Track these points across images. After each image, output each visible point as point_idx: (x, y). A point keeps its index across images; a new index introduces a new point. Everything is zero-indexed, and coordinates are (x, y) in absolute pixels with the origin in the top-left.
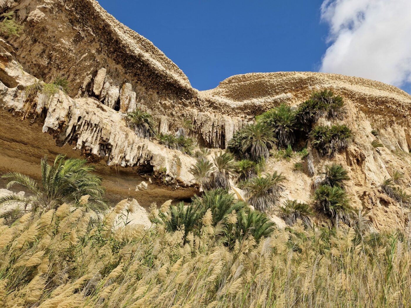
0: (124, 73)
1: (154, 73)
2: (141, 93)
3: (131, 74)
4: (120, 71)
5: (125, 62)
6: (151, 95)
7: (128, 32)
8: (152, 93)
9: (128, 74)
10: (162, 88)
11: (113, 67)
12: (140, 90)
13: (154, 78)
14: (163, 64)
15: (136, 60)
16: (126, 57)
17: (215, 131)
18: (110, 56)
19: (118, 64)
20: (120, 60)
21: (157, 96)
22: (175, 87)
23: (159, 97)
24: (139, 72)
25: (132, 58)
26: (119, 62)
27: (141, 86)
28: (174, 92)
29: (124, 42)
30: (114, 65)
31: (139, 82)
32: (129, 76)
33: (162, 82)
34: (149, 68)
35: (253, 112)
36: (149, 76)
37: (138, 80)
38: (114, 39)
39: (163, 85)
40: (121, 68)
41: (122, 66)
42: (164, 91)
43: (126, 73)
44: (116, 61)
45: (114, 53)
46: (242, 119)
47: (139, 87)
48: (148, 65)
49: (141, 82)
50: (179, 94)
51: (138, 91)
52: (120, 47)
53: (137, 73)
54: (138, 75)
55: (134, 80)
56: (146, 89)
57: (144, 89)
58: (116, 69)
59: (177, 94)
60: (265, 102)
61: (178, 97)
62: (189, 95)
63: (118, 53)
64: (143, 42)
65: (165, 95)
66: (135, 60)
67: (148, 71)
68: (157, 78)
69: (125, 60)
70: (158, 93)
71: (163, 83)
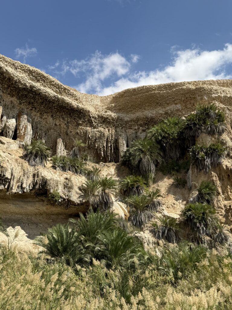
0: (19, 104)
1: (46, 100)
2: (36, 118)
3: (25, 103)
4: (15, 103)
5: (18, 95)
6: (46, 118)
7: (19, 67)
8: (46, 117)
9: (23, 104)
10: (55, 111)
11: (8, 100)
12: (35, 115)
13: (47, 104)
14: (54, 90)
15: (29, 92)
16: (19, 91)
17: (109, 145)
18: (5, 92)
19: (12, 97)
20: (14, 93)
21: (51, 119)
22: (68, 109)
23: (53, 120)
24: (32, 100)
25: (25, 90)
26: (14, 95)
27: (36, 112)
28: (67, 113)
29: (16, 78)
30: (9, 98)
31: (33, 109)
32: (23, 105)
33: (54, 106)
34: (41, 96)
35: (146, 124)
36: (42, 103)
37: (32, 108)
38: (7, 77)
39: (56, 108)
40: (16, 100)
41: (17, 98)
42: (58, 113)
43: (20, 104)
44: (11, 95)
45: (8, 88)
46: (135, 131)
47: (34, 113)
48: (40, 94)
49: (36, 109)
50: (72, 115)
51: (34, 117)
52: (12, 84)
53: (31, 102)
54: (32, 103)
55: (28, 108)
56: (41, 114)
57: (38, 114)
58: (12, 102)
59: (70, 114)
60: (156, 114)
61: (71, 117)
62: (82, 115)
63: (12, 88)
64: (34, 74)
65: (59, 117)
66: (27, 91)
67: (41, 98)
68: (49, 103)
69: (18, 92)
70: (52, 116)
71: (56, 107)
